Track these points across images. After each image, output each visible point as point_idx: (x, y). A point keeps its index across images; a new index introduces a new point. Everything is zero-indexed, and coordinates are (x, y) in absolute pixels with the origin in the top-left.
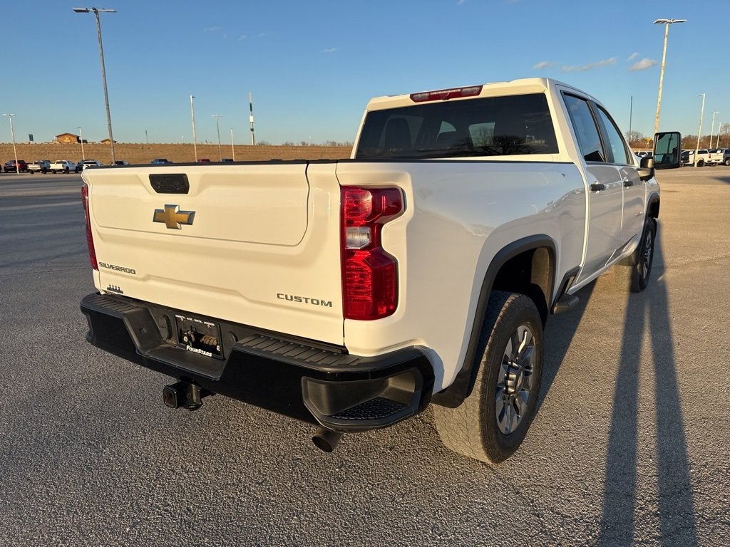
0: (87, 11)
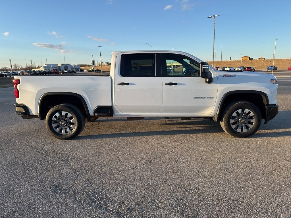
0: (212, 17)
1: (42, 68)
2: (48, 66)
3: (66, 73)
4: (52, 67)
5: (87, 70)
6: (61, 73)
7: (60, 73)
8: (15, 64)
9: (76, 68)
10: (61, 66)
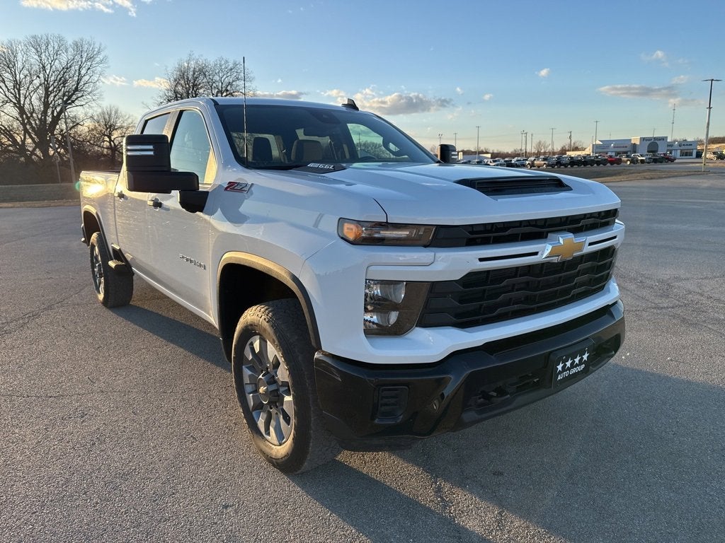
1: (588, 151)
2: (606, 144)
3: (642, 161)
4: (614, 147)
5: (714, 153)
6: (629, 163)
7: (626, 162)
8: (540, 143)
9: (683, 148)
10: (638, 143)
